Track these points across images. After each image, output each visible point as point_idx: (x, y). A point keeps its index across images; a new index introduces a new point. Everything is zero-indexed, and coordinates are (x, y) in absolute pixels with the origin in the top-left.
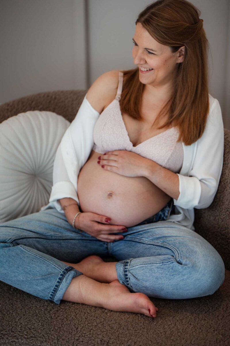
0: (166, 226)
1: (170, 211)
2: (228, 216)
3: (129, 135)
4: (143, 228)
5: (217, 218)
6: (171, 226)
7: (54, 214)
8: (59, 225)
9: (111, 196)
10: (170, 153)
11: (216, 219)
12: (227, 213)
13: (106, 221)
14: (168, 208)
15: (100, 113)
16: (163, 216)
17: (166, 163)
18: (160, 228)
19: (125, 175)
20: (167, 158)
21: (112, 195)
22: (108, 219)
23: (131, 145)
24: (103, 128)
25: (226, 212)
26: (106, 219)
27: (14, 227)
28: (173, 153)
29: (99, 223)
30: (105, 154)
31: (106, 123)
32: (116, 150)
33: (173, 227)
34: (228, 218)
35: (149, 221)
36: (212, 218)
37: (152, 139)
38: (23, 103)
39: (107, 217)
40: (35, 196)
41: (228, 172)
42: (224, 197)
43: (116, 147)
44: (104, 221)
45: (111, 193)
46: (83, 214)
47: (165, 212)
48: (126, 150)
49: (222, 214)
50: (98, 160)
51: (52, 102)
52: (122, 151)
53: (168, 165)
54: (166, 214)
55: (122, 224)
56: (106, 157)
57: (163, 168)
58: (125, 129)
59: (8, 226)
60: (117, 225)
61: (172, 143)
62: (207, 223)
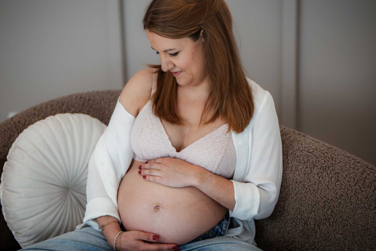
0: (225, 242)
1: (228, 225)
2: (295, 228)
3: (170, 139)
4: (198, 244)
5: (282, 231)
6: (230, 241)
7: (91, 232)
8: (98, 245)
9: (158, 209)
10: (220, 157)
11: (280, 232)
12: (294, 224)
13: (154, 239)
14: (225, 222)
15: (136, 117)
16: (220, 231)
17: (217, 169)
18: (218, 245)
19: (170, 185)
20: (217, 163)
21: (158, 207)
22: (157, 237)
23: (174, 150)
24: (139, 134)
25: (292, 223)
26: (154, 236)
27: (45, 248)
28: (223, 157)
29: (145, 242)
30: (147, 163)
31: (142, 128)
32: (158, 158)
33: (232, 243)
34: (294, 230)
35: (205, 236)
36: (276, 231)
37: (198, 142)
38: (52, 106)
39: (155, 234)
40: (68, 212)
41: (293, 176)
42: (289, 206)
43: (157, 154)
44: (151, 239)
45: (157, 205)
46: (125, 233)
47: (223, 225)
48: (169, 156)
49: (287, 226)
50: (139, 170)
51: (86, 104)
52: (166, 158)
53: (218, 171)
54: (224, 228)
55: (172, 242)
56: (147, 166)
57: (213, 174)
58: (165, 133)
59: (38, 247)
60: (167, 244)
61: (222, 144)
62: (270, 237)
